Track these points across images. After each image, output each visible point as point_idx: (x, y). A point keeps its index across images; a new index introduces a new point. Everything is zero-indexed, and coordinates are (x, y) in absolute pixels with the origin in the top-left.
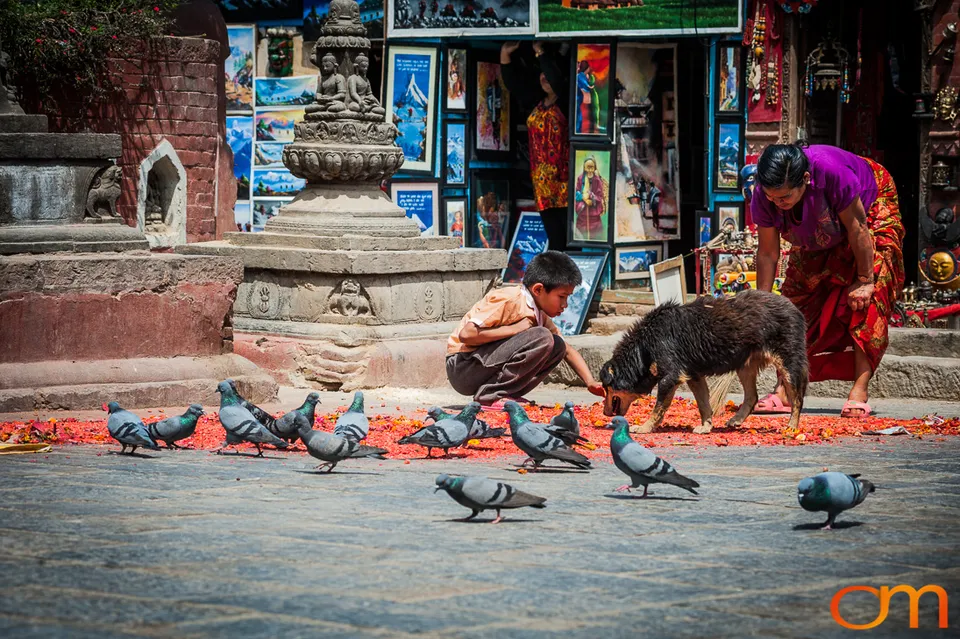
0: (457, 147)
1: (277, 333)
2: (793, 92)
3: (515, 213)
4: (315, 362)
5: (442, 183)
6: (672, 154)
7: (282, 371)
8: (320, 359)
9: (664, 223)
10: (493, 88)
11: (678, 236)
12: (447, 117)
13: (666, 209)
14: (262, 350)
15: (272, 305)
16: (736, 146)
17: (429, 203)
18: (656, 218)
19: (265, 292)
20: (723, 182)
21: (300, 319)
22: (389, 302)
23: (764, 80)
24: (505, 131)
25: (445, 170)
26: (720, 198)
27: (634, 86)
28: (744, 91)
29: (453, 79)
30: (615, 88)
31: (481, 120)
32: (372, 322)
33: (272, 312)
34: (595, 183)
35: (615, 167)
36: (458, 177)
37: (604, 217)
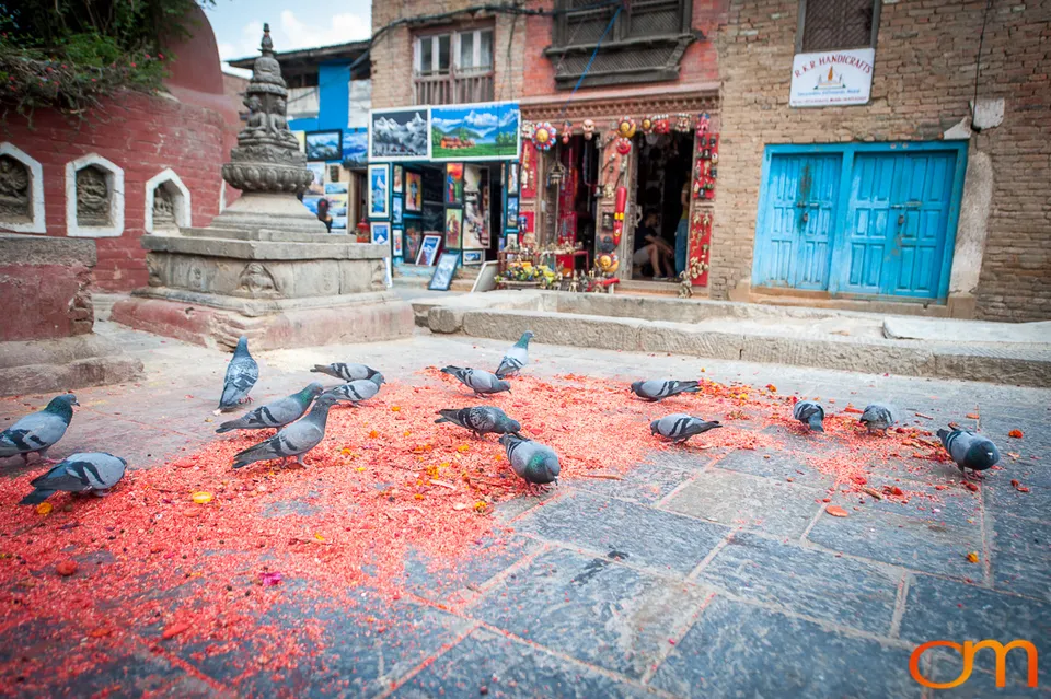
0: (398, 207)
1: (203, 303)
2: (540, 185)
3: (423, 236)
4: (223, 329)
5: (392, 224)
6: (487, 213)
7: (201, 335)
8: (227, 327)
9: (484, 241)
10: (414, 184)
11: (489, 247)
12: (393, 195)
13: (484, 236)
14: (188, 317)
15: (202, 281)
16: (516, 208)
17: (386, 231)
18: (480, 239)
19: (198, 272)
20: (510, 223)
21: (220, 293)
22: (291, 282)
23: (529, 179)
24: (419, 203)
25: (394, 218)
26: (508, 230)
27: (472, 183)
28: (520, 184)
29: (396, 179)
30: (464, 183)
31: (408, 197)
32: (275, 296)
33: (203, 288)
34: (455, 223)
35: (464, 217)
36: (398, 220)
37: (459, 238)
